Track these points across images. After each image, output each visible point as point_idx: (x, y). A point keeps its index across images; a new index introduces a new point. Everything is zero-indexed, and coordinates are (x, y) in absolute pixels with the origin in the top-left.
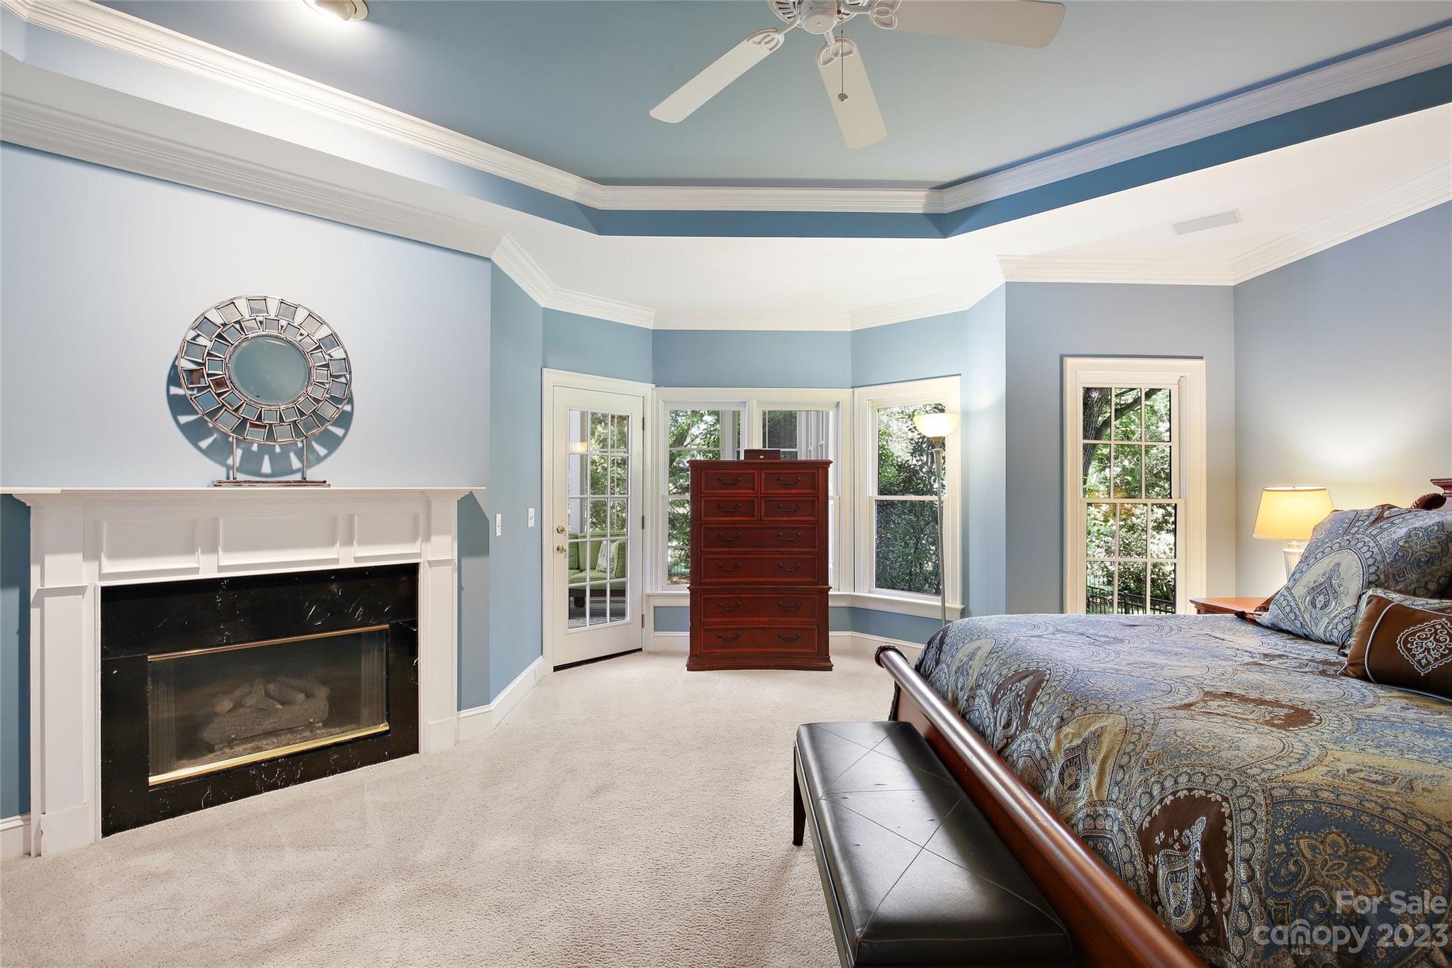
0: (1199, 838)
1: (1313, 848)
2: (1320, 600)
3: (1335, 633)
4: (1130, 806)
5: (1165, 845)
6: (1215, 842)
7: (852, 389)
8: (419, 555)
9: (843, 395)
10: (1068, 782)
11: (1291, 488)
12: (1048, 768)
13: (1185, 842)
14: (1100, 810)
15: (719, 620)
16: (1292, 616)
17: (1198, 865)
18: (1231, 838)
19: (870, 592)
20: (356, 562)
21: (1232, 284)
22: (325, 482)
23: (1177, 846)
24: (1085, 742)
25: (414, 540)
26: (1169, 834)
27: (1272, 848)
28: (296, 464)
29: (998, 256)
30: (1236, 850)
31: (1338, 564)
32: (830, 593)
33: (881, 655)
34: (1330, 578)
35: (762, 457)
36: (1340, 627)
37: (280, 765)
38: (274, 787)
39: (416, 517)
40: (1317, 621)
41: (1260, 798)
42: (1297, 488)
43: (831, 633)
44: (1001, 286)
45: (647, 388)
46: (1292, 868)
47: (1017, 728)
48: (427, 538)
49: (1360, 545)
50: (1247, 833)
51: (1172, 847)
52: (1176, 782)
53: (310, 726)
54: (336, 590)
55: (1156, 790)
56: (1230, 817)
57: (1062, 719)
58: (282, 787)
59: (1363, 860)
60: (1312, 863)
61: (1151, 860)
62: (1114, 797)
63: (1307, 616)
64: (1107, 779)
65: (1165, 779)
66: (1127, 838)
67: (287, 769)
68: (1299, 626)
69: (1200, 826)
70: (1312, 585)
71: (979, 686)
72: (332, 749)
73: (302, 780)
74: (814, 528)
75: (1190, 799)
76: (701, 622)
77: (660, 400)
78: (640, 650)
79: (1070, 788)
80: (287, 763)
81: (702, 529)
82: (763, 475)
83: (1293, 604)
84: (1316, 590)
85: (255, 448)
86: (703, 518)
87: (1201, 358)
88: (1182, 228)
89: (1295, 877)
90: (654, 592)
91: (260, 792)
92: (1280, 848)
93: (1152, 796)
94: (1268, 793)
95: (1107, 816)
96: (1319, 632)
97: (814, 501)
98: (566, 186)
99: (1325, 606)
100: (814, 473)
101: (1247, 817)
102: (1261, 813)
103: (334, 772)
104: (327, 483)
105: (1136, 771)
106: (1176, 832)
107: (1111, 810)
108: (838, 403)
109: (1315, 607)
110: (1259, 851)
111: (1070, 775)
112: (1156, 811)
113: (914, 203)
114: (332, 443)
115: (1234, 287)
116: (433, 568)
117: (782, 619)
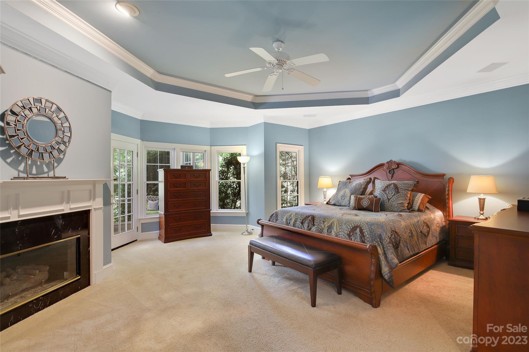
0: (359, 231)
1: (374, 227)
2: (343, 199)
3: (346, 204)
4: (344, 231)
5: (353, 234)
6: (361, 231)
7: (210, 147)
8: (91, 206)
9: (207, 148)
10: (329, 232)
11: (324, 177)
12: (322, 231)
13: (356, 233)
14: (338, 234)
15: (174, 224)
16: (338, 202)
17: (360, 235)
18: (363, 229)
19: (217, 211)
20: (70, 210)
21: (308, 129)
22: (65, 177)
23: (355, 234)
24: (331, 224)
25: (90, 200)
26: (353, 232)
27: (369, 229)
28: (46, 170)
29: (264, 115)
30: (365, 231)
31: (345, 191)
32: (211, 211)
33: (259, 221)
34: (344, 194)
35: (187, 168)
36: (347, 203)
37: (41, 300)
38: (39, 310)
39: (90, 191)
40: (343, 202)
41: (365, 223)
42: (326, 177)
43: (211, 224)
44: (263, 122)
45: (139, 141)
46: (372, 230)
47: (311, 227)
48: (94, 199)
49: (348, 187)
50: (365, 228)
51: (354, 234)
52: (352, 225)
53: (41, 284)
54: (62, 223)
55: (349, 227)
56: (362, 227)
57: (324, 222)
58: (42, 310)
59: (379, 227)
60: (374, 229)
61: (350, 238)
62: (340, 231)
63: (341, 202)
64: (338, 228)
65: (349, 225)
66: (345, 236)
67: (44, 301)
68: (339, 204)
69: (358, 230)
70: (341, 195)
71: (296, 221)
72: (61, 289)
73: (49, 305)
74: (206, 191)
75: (355, 226)
76: (168, 225)
77: (143, 146)
78: (137, 240)
79: (330, 233)
80: (44, 298)
81: (169, 193)
82: (189, 174)
83: (338, 199)
84: (342, 196)
85: (39, 163)
86: (169, 189)
87: (303, 146)
88: (305, 116)
89: (373, 231)
90: (141, 218)
91: (33, 314)
92: (370, 228)
93: (348, 228)
94: (365, 222)
95: (340, 234)
96: (343, 204)
97: (206, 182)
98: (149, 72)
99: (344, 199)
100: (206, 173)
101: (364, 226)
102: (366, 225)
103: (61, 299)
104: (66, 178)
105: (344, 225)
106: (354, 232)
107: (340, 233)
108: (205, 151)
109: (342, 200)
110: (368, 230)
111: (329, 231)
112: (350, 230)
113: (249, 98)
114: (59, 161)
115: (309, 129)
116: (96, 211)
117: (195, 221)
